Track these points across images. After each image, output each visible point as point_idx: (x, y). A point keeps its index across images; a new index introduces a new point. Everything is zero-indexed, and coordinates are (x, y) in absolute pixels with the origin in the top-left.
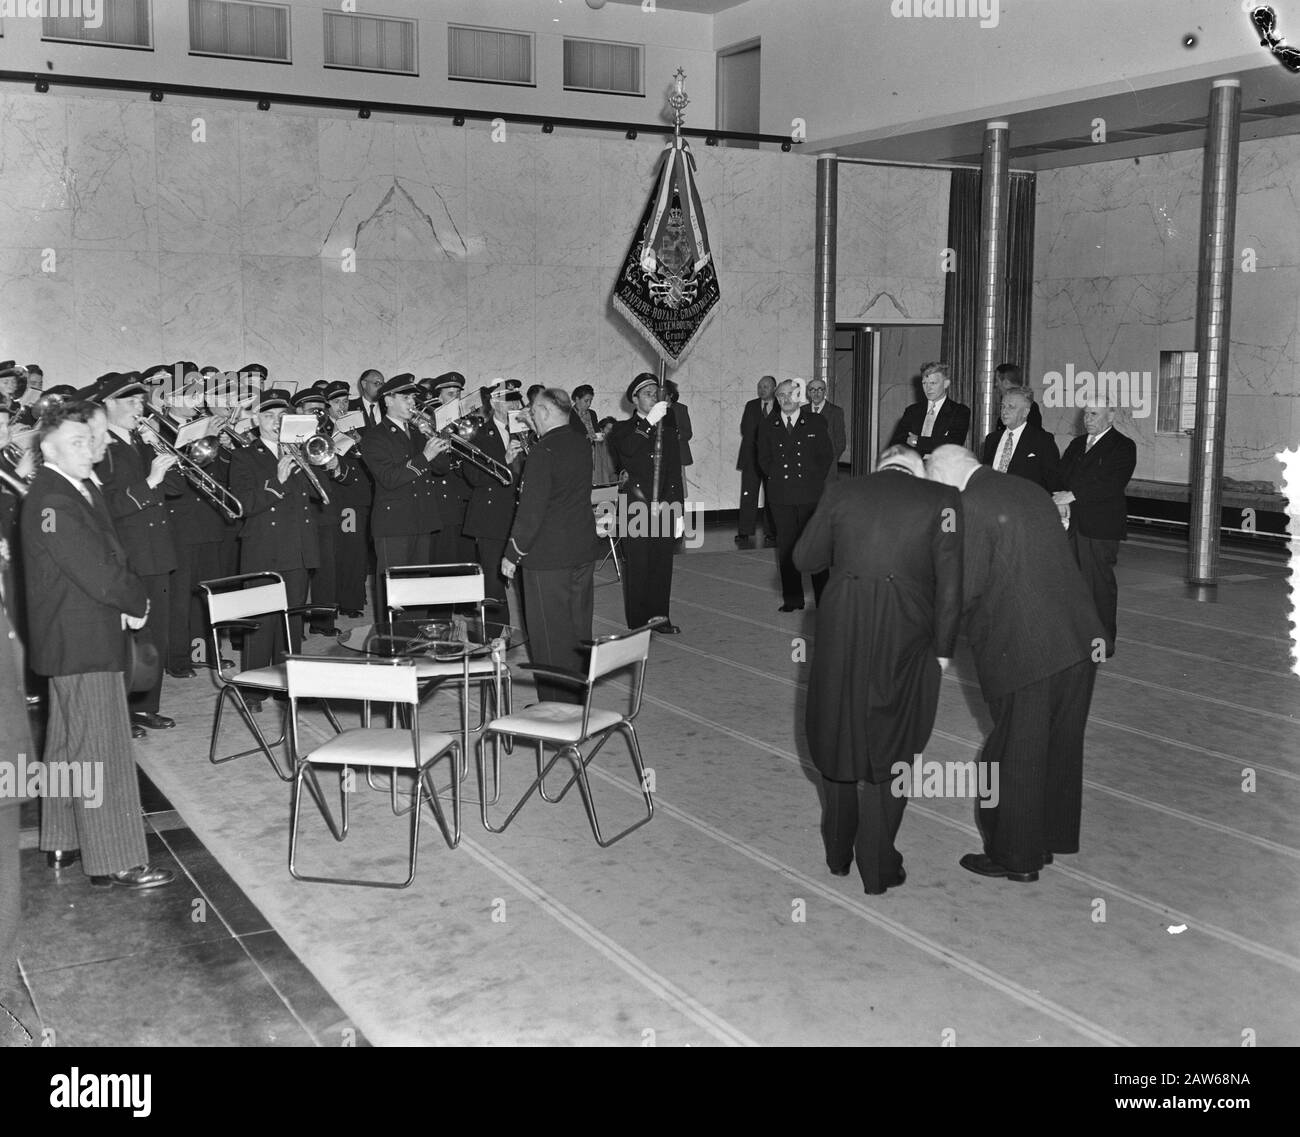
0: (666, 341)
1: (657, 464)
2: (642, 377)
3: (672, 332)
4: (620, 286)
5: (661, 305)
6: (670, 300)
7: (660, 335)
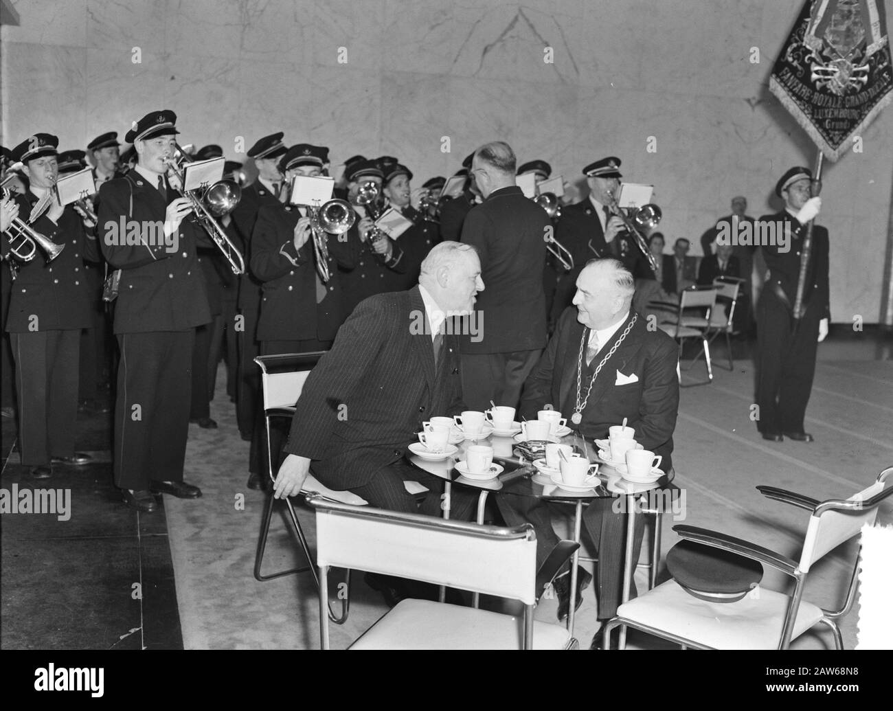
0: (825, 130)
1: (804, 263)
2: (794, 171)
3: (833, 120)
4: (779, 67)
5: (824, 90)
6: (836, 84)
7: (819, 123)
